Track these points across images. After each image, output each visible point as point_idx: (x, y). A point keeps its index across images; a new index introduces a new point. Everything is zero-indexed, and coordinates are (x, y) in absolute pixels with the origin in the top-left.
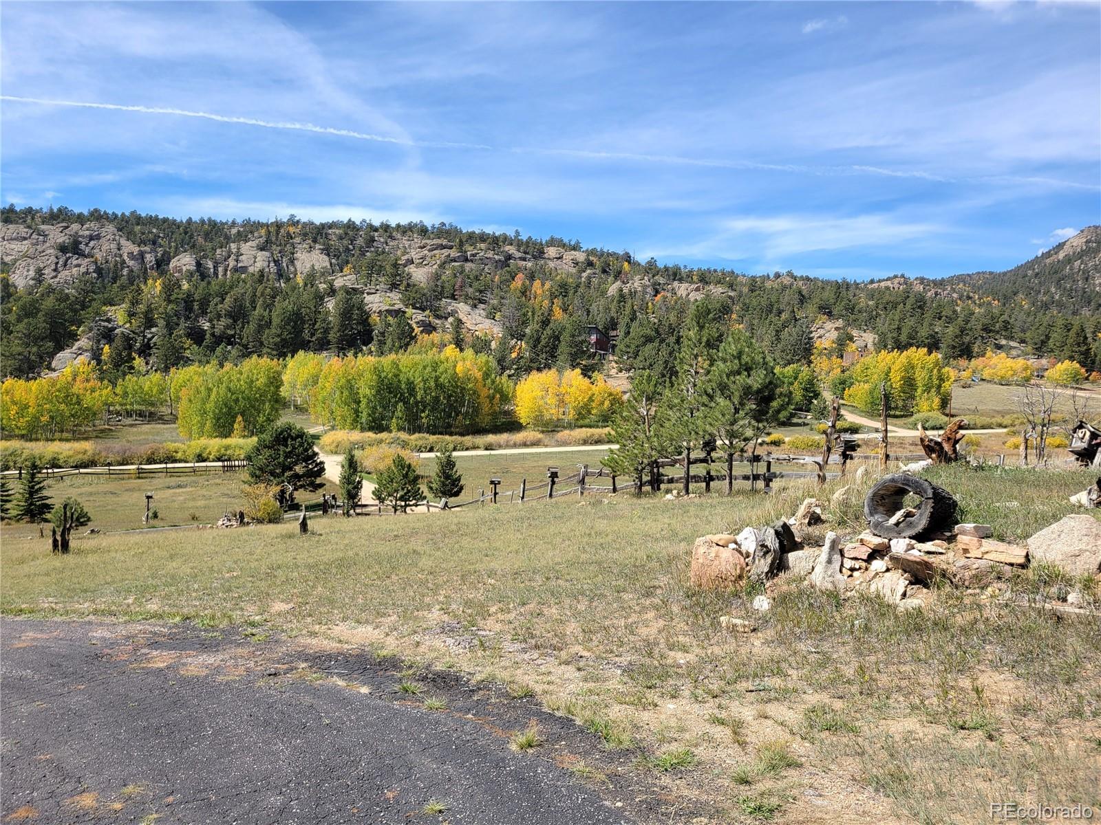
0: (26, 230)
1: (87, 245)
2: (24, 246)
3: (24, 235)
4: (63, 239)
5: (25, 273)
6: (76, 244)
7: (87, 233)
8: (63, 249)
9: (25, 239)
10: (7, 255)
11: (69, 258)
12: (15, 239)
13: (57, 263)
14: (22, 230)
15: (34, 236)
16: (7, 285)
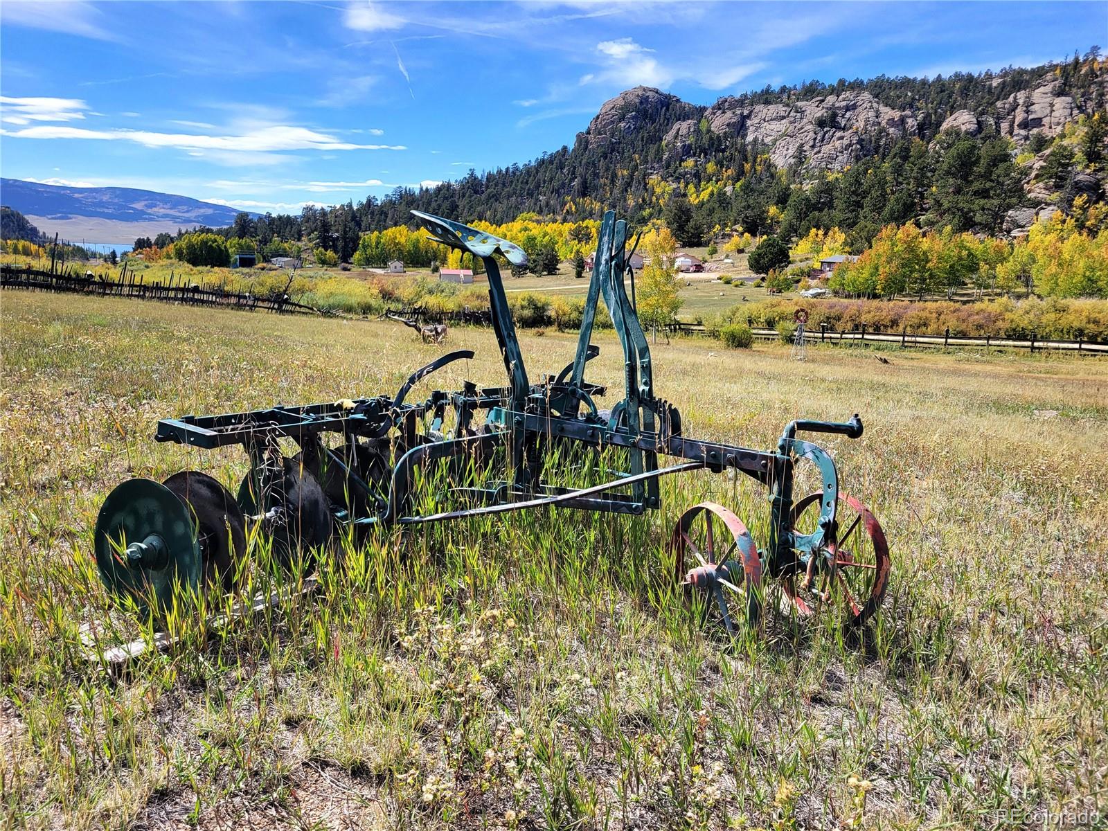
0: (784, 109)
1: (843, 116)
2: (782, 126)
3: (783, 114)
4: (820, 113)
5: (785, 152)
6: (835, 115)
7: (844, 103)
8: (821, 123)
9: (784, 118)
10: (768, 135)
11: (827, 132)
12: (775, 119)
13: (815, 139)
14: (781, 109)
15: (792, 114)
16: (769, 166)
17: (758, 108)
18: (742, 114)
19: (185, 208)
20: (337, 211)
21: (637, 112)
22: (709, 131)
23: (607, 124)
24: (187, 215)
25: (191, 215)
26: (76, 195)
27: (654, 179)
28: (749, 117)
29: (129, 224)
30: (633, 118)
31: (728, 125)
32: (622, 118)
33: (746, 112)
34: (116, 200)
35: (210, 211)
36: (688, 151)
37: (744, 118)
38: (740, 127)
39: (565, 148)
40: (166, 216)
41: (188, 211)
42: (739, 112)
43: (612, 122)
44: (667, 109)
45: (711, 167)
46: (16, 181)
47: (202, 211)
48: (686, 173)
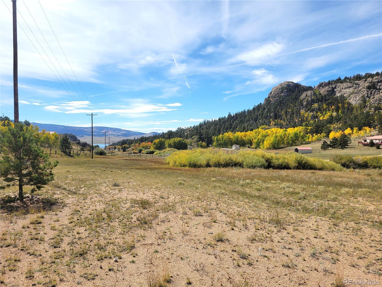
0: (351, 84)
1: (377, 85)
2: (351, 90)
3: (350, 86)
4: (367, 84)
5: (355, 99)
6: (374, 84)
7: (377, 80)
8: (369, 88)
9: (351, 87)
10: (345, 94)
11: (372, 91)
12: (347, 88)
13: (368, 94)
15: (354, 85)
16: (349, 104)
17: (339, 84)
18: (332, 87)
19: (117, 132)
20: (189, 129)
21: (288, 90)
22: (320, 94)
23: (277, 94)
24: (118, 134)
25: (119, 134)
26: (85, 130)
27: (302, 111)
28: (335, 88)
29: (101, 137)
30: (286, 92)
31: (328, 91)
32: (282, 92)
33: (334, 86)
34: (97, 130)
35: (125, 132)
36: (313, 101)
37: (333, 89)
38: (333, 92)
39: (261, 103)
40: (112, 134)
41: (118, 133)
42: (331, 86)
43: (278, 94)
44: (298, 88)
45: (325, 106)
46: (68, 126)
47: (122, 132)
48: (315, 109)
